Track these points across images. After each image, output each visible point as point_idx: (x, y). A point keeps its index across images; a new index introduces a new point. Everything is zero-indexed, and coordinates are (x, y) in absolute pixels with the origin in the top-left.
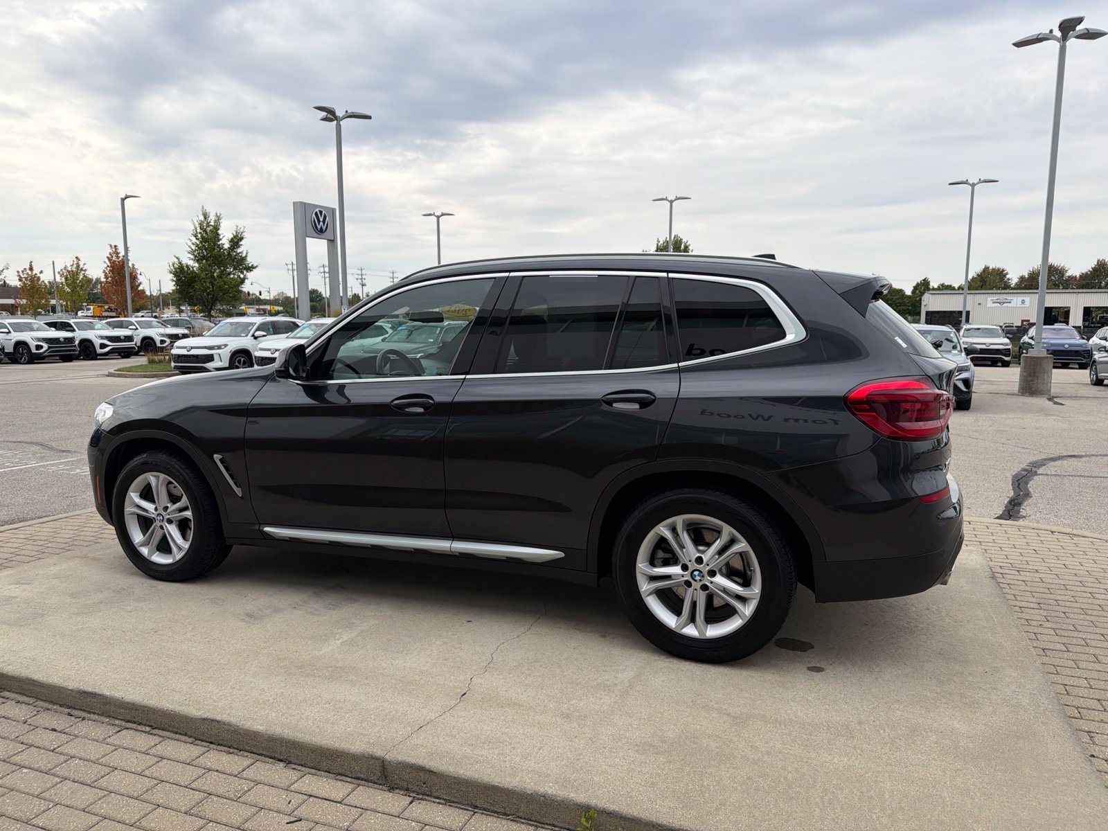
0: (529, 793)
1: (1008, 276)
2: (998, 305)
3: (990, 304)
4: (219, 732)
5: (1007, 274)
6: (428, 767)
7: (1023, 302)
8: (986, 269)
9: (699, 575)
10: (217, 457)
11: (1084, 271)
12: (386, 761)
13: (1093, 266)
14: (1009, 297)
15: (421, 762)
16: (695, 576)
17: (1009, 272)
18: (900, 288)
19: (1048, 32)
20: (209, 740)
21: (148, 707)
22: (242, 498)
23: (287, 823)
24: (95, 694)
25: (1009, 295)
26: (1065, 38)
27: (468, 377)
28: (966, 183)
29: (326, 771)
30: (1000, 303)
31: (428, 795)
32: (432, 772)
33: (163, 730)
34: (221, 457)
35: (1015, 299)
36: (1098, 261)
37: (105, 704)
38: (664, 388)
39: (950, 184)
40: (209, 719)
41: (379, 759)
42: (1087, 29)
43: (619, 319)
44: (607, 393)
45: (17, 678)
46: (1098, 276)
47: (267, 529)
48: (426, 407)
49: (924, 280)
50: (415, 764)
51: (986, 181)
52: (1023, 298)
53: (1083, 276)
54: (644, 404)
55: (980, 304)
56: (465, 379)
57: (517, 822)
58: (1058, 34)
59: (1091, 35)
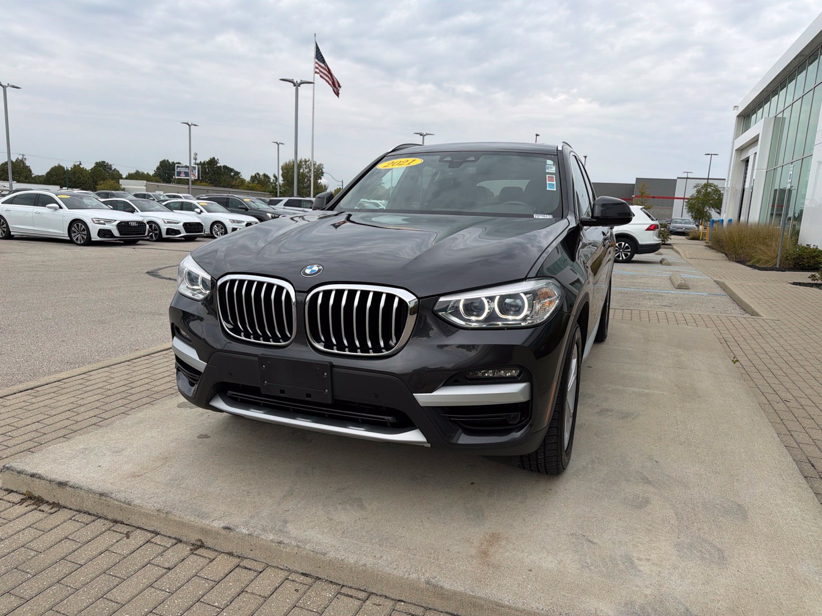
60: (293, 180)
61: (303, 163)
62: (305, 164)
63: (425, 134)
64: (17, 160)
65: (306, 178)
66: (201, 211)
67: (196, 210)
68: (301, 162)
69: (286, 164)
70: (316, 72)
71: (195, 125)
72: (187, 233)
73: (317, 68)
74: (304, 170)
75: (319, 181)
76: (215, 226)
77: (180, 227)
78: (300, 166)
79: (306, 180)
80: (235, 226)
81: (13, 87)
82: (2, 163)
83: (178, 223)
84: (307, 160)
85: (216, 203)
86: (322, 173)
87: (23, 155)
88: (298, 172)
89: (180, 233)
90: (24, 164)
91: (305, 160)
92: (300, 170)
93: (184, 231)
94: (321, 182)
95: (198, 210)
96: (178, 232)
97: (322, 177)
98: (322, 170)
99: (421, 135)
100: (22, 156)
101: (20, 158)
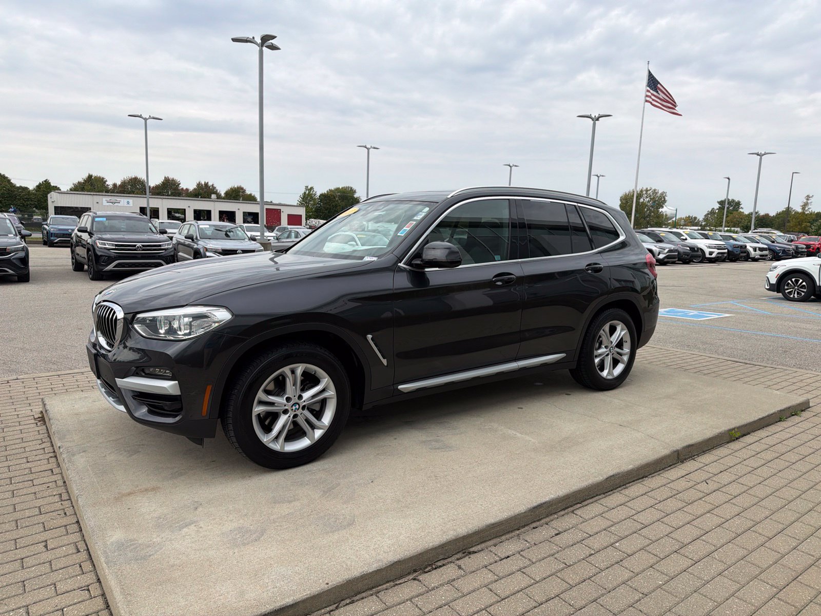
1: (107, 183)
2: (111, 204)
3: (105, 203)
5: (106, 181)
7: (128, 203)
8: (90, 177)
10: (369, 337)
11: (157, 184)
13: (162, 181)
14: (118, 199)
17: (108, 180)
18: (26, 186)
19: (252, 38)
20: (610, 490)
22: (388, 365)
25: (118, 197)
28: (140, 117)
30: (112, 203)
33: (584, 501)
34: (372, 336)
35: (122, 200)
36: (165, 177)
39: (129, 116)
40: (609, 477)
42: (273, 43)
46: (166, 187)
47: (400, 387)
49: (45, 181)
51: (154, 118)
52: (128, 200)
53: (157, 187)
55: (97, 203)
58: (259, 41)
59: (273, 48)
60: (632, 210)
61: (644, 192)
62: (646, 193)
63: (763, 153)
65: (645, 207)
68: (642, 191)
69: (626, 194)
70: (647, 101)
71: (516, 166)
73: (647, 96)
74: (644, 200)
75: (660, 210)
78: (640, 196)
79: (646, 210)
84: (649, 189)
86: (665, 201)
88: (637, 202)
91: (647, 188)
92: (639, 199)
94: (662, 211)
97: (664, 206)
98: (664, 199)
99: (758, 155)
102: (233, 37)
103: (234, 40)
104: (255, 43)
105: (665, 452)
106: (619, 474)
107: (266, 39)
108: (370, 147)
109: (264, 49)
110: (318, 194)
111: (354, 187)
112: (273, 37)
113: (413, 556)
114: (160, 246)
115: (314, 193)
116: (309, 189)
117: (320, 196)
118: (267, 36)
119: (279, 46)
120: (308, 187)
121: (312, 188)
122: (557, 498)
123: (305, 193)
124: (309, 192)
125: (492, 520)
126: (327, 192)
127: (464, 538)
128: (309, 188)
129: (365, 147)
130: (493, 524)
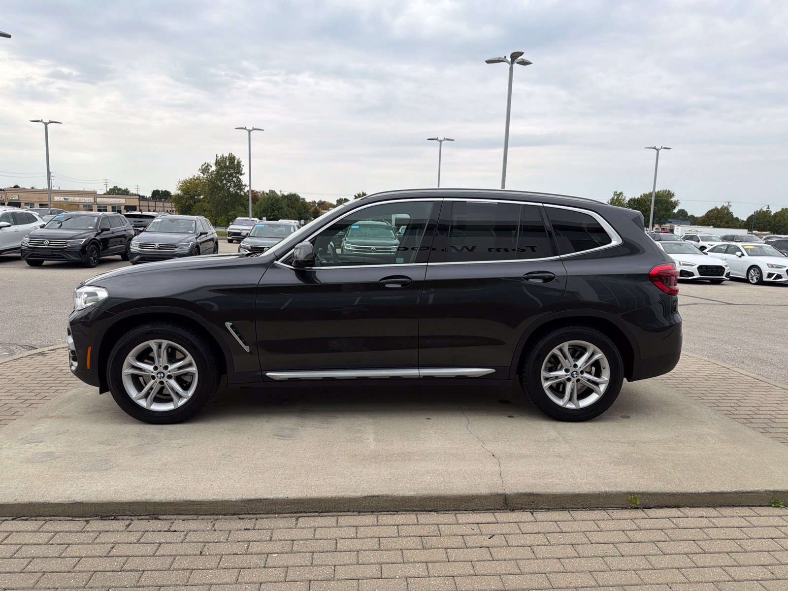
0: (597, 493)
4: (379, 503)
6: (535, 493)
9: (576, 374)
10: (228, 324)
12: (508, 495)
15: (529, 491)
16: (574, 375)
19: (503, 57)
20: (371, 510)
21: (315, 499)
22: (250, 353)
23: (489, 538)
24: (261, 499)
26: (512, 62)
27: (429, 264)
28: (436, 139)
29: (465, 510)
31: (535, 509)
32: (538, 495)
34: (232, 324)
37: (270, 505)
38: (557, 270)
40: (370, 496)
41: (503, 495)
42: (523, 59)
43: (520, 229)
44: (525, 273)
45: (173, 502)
47: (268, 374)
48: (404, 284)
50: (526, 493)
51: (447, 140)
54: (546, 280)
56: (427, 265)
57: (591, 510)
58: (509, 59)
59: (524, 63)
64: (722, 208)
66: (743, 255)
67: (737, 253)
72: (701, 275)
76: (752, 271)
77: (694, 269)
80: (772, 271)
81: (665, 148)
82: (708, 210)
83: (693, 266)
85: (770, 246)
87: (729, 202)
89: (694, 275)
90: (728, 210)
93: (698, 274)
95: (739, 253)
96: (692, 274)
100: (727, 204)
101: (726, 205)
102: (487, 59)
103: (488, 62)
104: (507, 61)
105: (484, 490)
106: (387, 496)
107: (515, 56)
108: (660, 148)
109: (515, 65)
110: (627, 199)
111: (672, 191)
112: (522, 54)
113: (97, 503)
114: (390, 249)
115: (623, 198)
116: (617, 195)
117: (629, 201)
118: (514, 53)
119: (531, 61)
120: (616, 192)
121: (621, 193)
122: (284, 499)
123: (613, 199)
124: (618, 198)
125: (194, 498)
126: (641, 196)
127: (155, 504)
128: (618, 193)
129: (655, 148)
130: (193, 501)
